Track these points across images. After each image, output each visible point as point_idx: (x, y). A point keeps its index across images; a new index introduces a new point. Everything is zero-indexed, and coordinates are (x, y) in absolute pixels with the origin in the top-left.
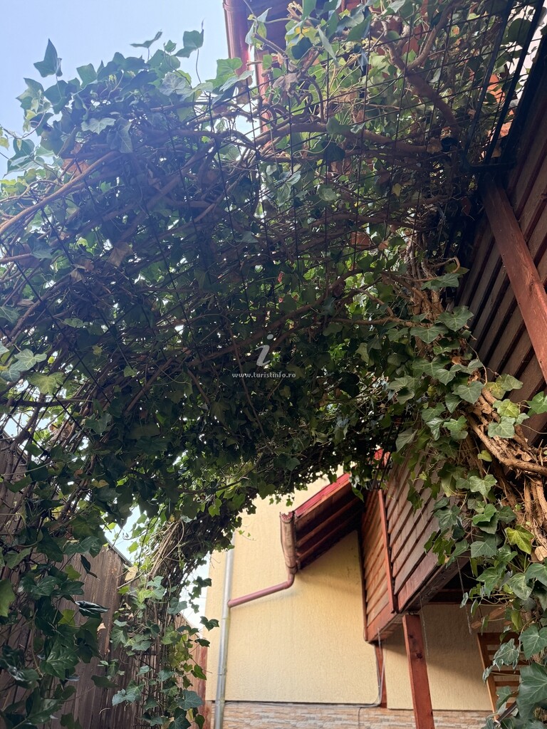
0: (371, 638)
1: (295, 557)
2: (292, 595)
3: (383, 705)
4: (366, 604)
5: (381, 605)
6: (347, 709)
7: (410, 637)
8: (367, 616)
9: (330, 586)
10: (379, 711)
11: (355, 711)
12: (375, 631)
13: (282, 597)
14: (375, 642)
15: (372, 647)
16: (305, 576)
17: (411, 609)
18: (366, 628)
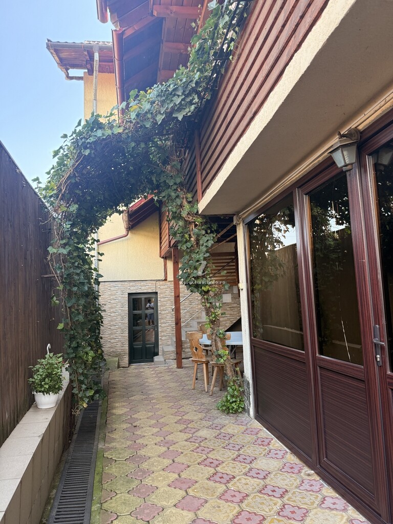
0: (162, 256)
1: (129, 224)
2: (127, 239)
3: (166, 280)
4: (161, 243)
5: (165, 244)
6: (151, 282)
7: (174, 256)
8: (161, 248)
9: (145, 235)
10: (164, 282)
11: (154, 282)
12: (163, 254)
13: (123, 241)
14: (163, 258)
15: (162, 260)
16: (133, 232)
17: (175, 246)
18: (160, 252)
